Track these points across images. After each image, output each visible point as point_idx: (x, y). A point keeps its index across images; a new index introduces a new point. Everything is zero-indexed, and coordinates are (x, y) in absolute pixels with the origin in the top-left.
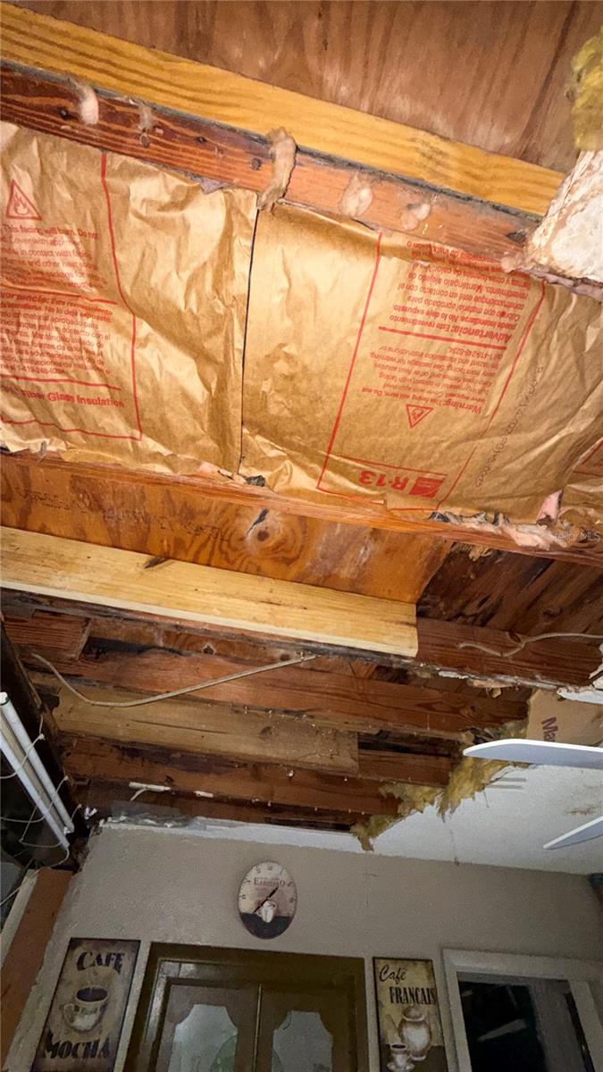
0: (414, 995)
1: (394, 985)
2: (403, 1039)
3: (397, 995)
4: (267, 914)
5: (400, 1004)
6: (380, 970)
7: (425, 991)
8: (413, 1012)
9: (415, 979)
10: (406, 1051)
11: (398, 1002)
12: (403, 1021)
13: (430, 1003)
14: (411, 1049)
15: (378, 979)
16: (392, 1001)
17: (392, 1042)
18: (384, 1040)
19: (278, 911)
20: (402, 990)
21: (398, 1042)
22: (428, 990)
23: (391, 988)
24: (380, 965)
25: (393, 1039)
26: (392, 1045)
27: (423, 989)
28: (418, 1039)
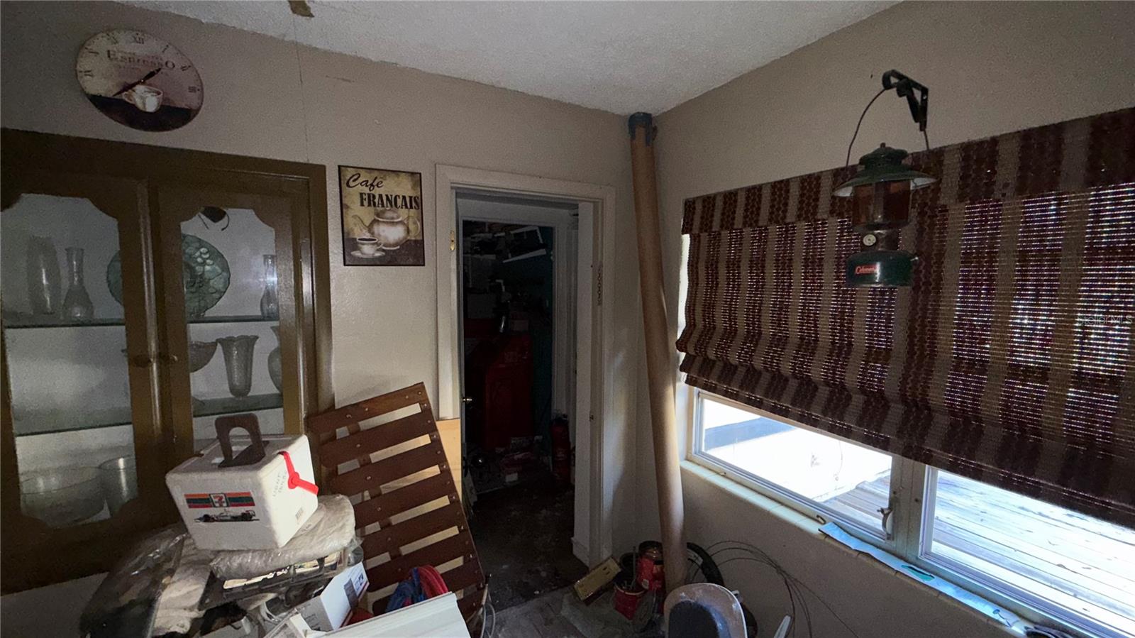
0: (393, 201)
1: (366, 190)
2: (373, 234)
3: (370, 200)
4: (148, 101)
5: (372, 208)
6: (348, 178)
7: (408, 200)
8: (389, 214)
9: (390, 187)
10: (376, 243)
11: (369, 205)
12: (375, 221)
13: (411, 207)
14: (383, 241)
15: (344, 186)
16: (362, 205)
17: (358, 236)
18: (348, 234)
19: (164, 99)
20: (377, 197)
21: (368, 236)
22: (411, 197)
23: (361, 194)
24: (349, 174)
25: (359, 233)
26: (358, 238)
27: (404, 198)
28: (392, 234)
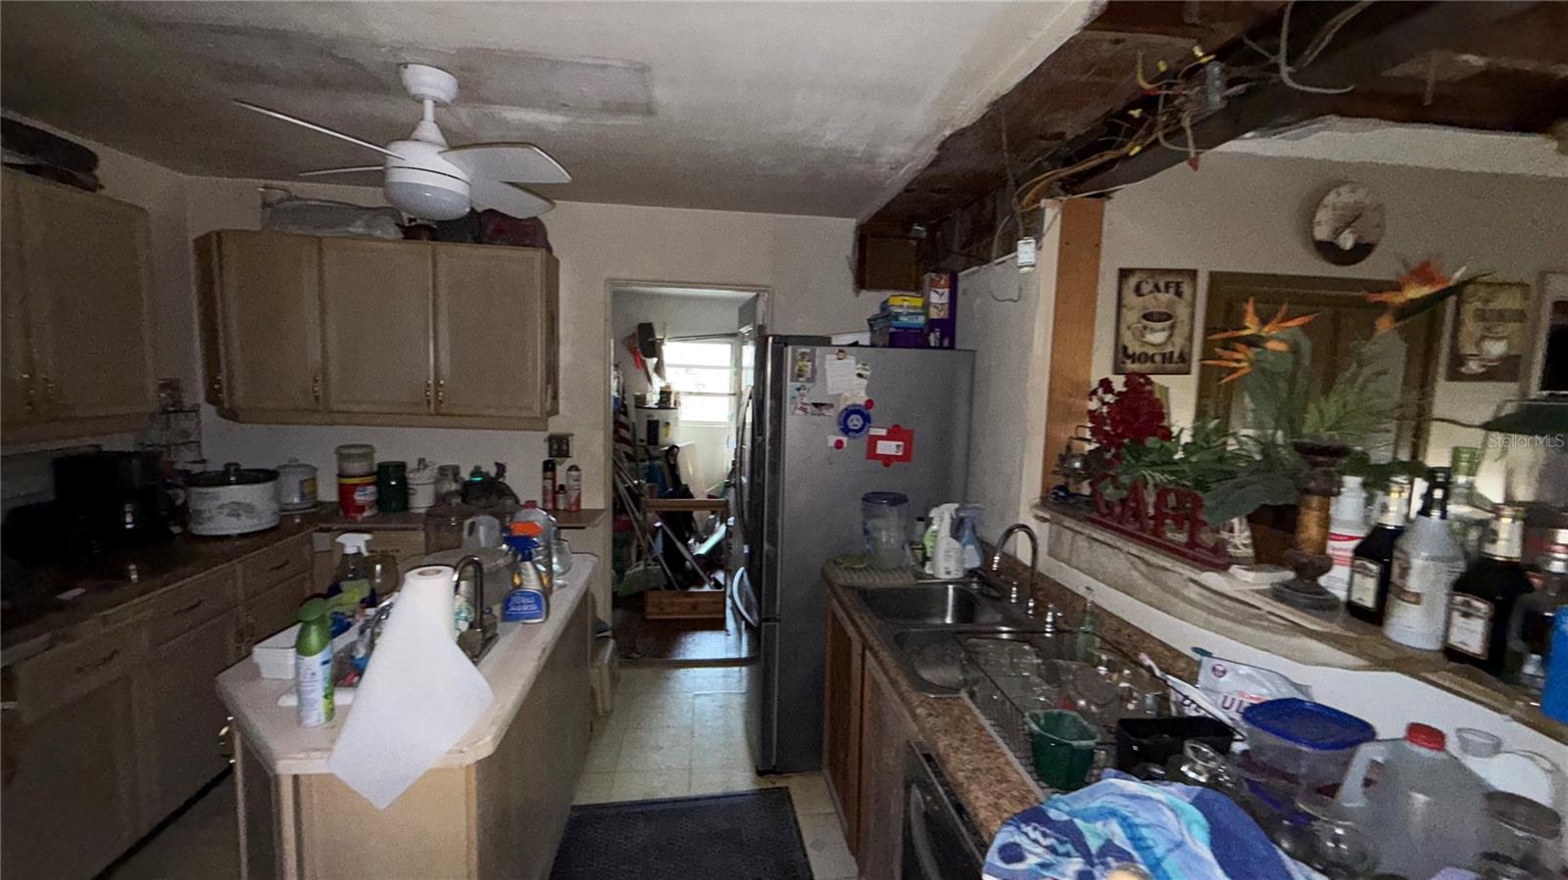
0: (1501, 315)
1: (1481, 307)
2: (1480, 349)
3: (1481, 316)
4: (1347, 241)
5: (1483, 322)
6: (1467, 293)
8: (1497, 329)
9: (1508, 301)
10: (1480, 361)
13: (1516, 322)
14: (1487, 356)
16: (1475, 320)
18: (1458, 349)
19: (1359, 238)
20: (1489, 311)
21: (1475, 351)
23: (1476, 309)
24: (1469, 289)
25: (1468, 349)
26: (1466, 353)
27: (1512, 310)
28: (1496, 349)
